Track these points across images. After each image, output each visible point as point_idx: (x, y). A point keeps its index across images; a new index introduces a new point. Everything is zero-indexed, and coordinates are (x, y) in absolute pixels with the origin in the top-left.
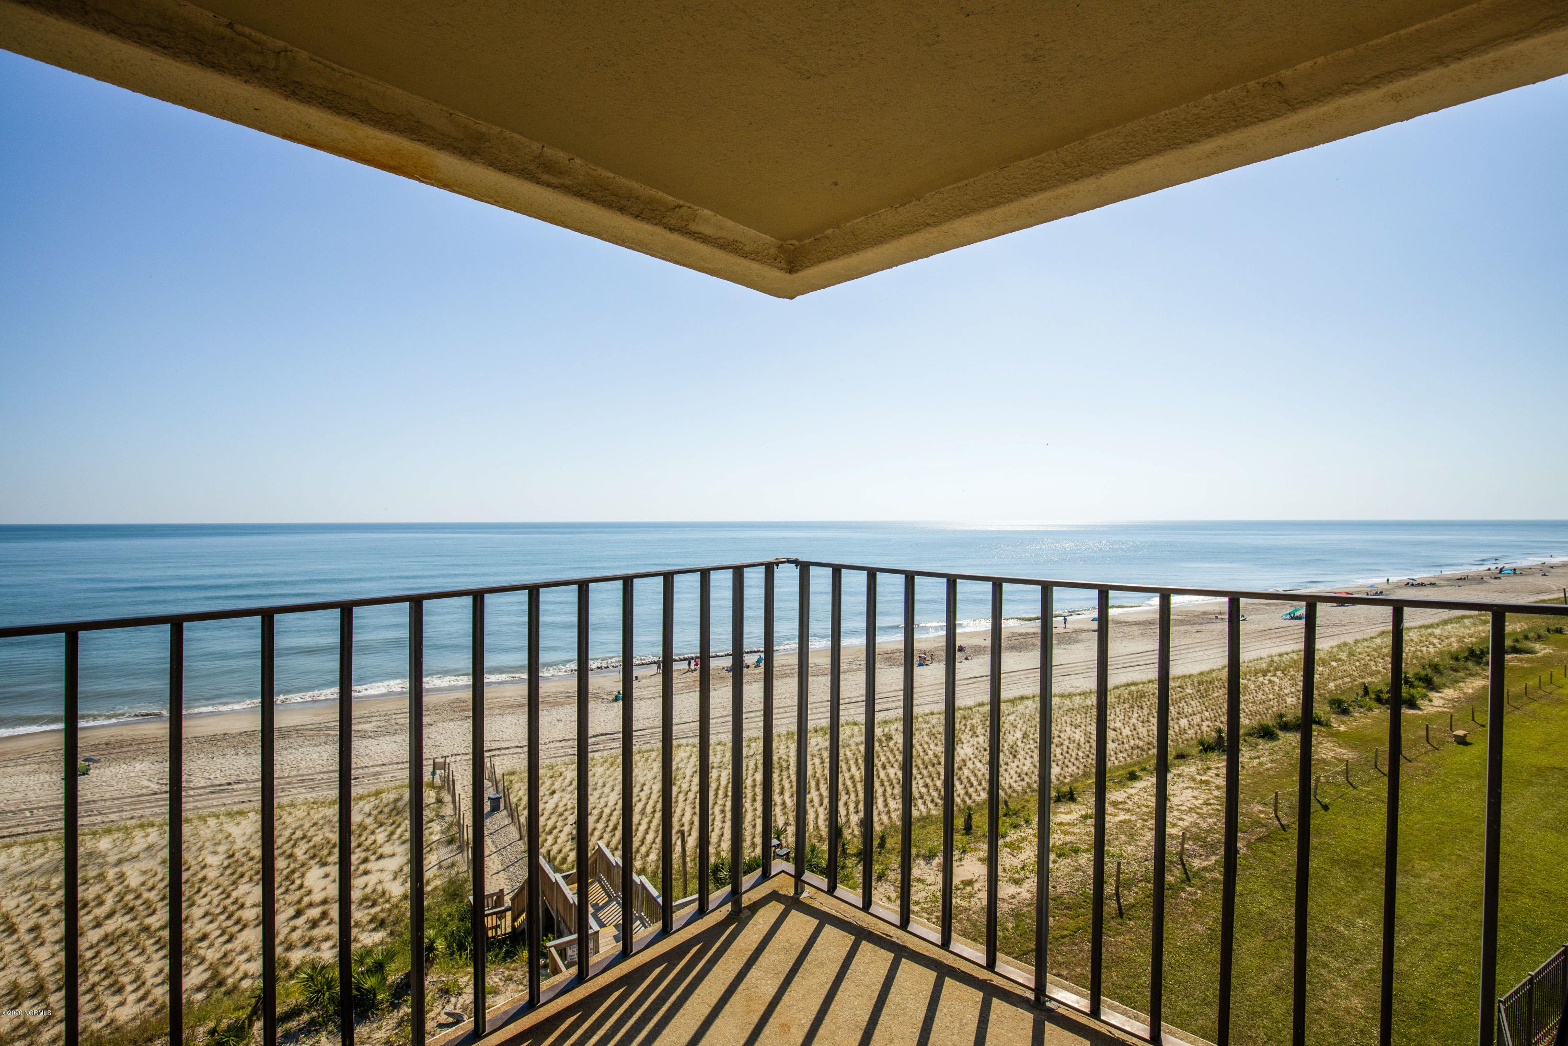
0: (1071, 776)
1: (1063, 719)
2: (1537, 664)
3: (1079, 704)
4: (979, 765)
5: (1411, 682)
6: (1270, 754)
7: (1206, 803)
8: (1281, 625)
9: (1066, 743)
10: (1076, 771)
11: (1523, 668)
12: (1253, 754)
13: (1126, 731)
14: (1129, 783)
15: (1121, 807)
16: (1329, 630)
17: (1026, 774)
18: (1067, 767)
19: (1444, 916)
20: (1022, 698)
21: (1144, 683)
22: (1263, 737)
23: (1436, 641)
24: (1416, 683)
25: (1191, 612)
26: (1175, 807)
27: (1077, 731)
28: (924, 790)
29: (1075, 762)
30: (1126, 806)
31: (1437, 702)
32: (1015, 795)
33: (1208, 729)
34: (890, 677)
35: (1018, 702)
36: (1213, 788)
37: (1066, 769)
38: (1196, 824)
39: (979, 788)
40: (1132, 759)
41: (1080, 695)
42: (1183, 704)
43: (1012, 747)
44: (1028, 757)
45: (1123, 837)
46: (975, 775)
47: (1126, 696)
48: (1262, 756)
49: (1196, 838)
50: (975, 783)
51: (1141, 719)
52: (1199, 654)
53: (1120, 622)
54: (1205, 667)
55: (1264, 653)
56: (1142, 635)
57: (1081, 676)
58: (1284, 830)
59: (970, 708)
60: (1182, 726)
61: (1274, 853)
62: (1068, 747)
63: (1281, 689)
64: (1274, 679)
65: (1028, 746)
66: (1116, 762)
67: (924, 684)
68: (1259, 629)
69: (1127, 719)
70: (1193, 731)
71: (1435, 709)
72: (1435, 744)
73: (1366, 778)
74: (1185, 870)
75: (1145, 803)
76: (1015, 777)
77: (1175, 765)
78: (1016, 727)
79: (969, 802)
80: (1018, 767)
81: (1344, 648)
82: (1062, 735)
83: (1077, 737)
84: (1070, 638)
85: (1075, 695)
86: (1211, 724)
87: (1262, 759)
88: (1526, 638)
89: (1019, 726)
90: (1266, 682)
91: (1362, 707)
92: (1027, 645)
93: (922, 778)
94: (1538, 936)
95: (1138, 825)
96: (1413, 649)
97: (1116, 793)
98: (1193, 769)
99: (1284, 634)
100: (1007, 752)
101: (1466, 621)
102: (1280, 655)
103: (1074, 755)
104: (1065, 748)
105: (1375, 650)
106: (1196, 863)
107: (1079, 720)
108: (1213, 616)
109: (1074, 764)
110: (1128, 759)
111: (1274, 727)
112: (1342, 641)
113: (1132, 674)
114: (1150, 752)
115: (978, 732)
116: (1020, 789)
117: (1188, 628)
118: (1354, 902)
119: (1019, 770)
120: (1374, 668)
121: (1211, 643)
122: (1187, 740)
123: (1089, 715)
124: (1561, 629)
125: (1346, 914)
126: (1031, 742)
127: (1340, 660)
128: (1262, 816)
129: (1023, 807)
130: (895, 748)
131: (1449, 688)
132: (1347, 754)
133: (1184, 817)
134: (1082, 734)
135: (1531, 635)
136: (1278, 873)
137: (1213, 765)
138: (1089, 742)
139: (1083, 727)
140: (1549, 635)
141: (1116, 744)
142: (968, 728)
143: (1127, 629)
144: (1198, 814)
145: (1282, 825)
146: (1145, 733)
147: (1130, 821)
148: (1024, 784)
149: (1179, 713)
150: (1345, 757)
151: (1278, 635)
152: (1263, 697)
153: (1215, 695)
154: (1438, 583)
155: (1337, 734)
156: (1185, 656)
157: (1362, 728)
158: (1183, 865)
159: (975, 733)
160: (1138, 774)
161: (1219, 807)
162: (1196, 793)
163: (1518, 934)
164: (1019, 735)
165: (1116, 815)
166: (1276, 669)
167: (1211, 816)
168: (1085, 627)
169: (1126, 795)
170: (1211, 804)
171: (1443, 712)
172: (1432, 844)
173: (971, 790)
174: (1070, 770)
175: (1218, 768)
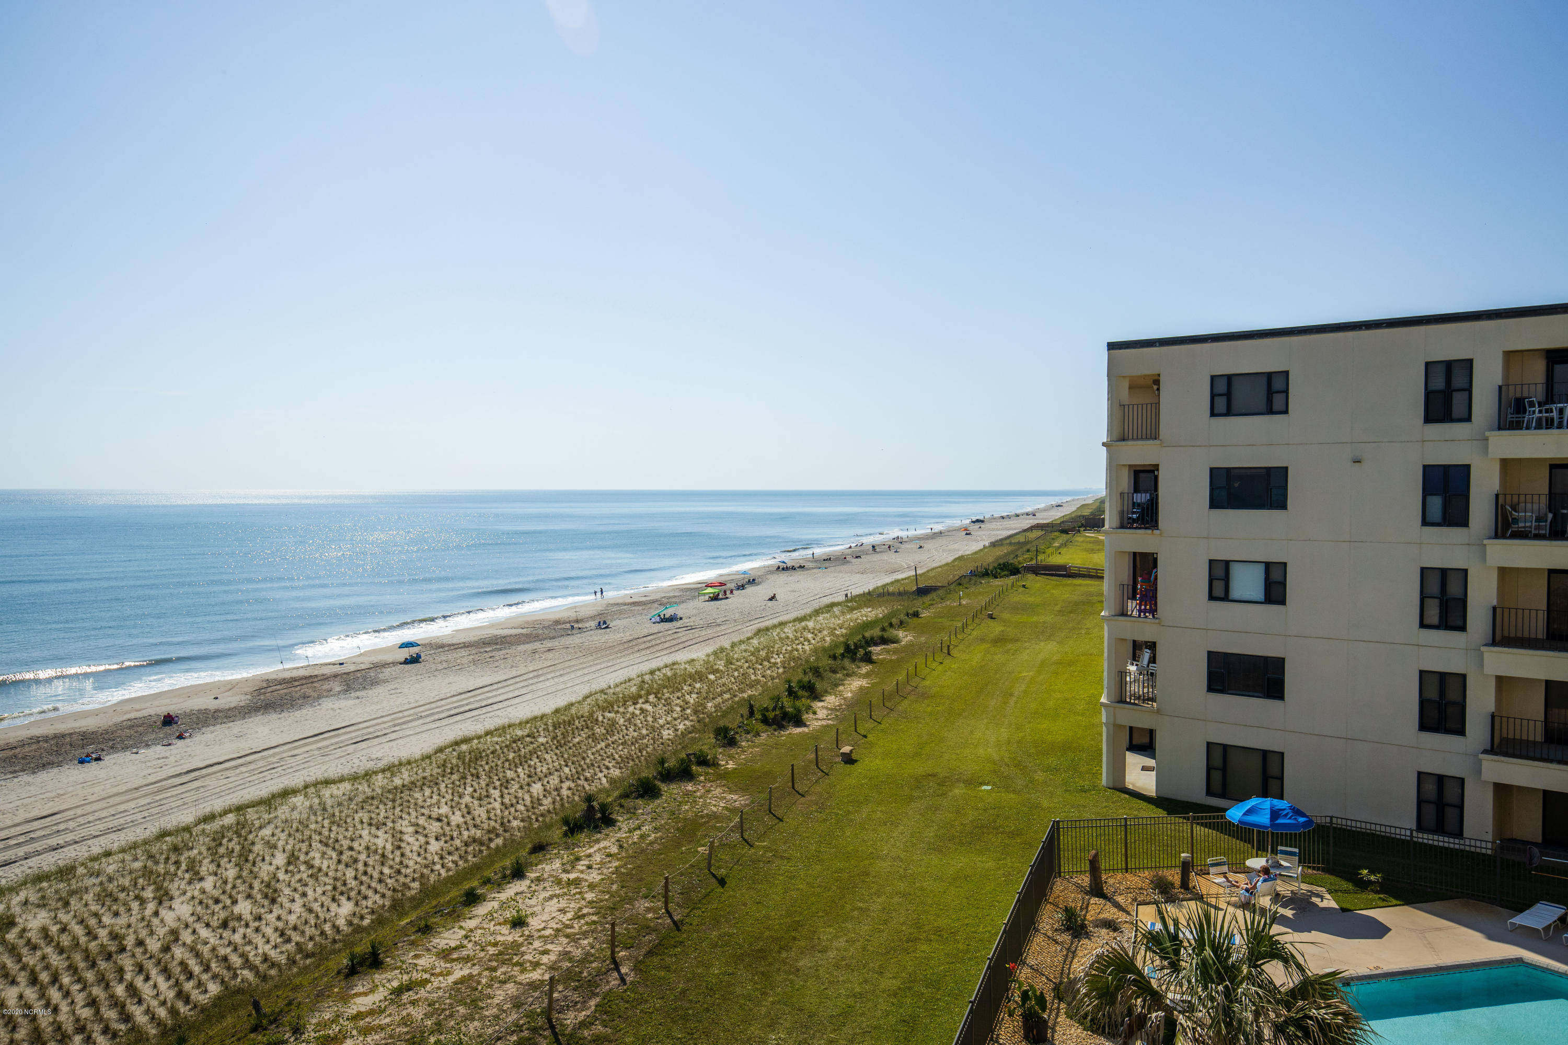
0: (373, 912)
1: (357, 817)
2: (903, 655)
3: (382, 788)
4: (204, 933)
5: (795, 693)
6: (654, 819)
7: (578, 917)
8: (651, 631)
9: (363, 857)
10: (380, 902)
11: (891, 660)
12: (633, 824)
13: (457, 819)
14: (466, 910)
15: (455, 956)
16: (704, 633)
17: (295, 928)
18: (365, 898)
19: (855, 996)
20: (285, 794)
21: (479, 737)
22: (641, 796)
23: (810, 636)
24: (800, 693)
25: (540, 622)
26: (536, 935)
27: (380, 833)
28: (86, 1013)
29: (379, 887)
30: (464, 953)
31: (822, 714)
32: (273, 972)
33: (569, 793)
34: (13, 797)
35: (279, 801)
36: (586, 889)
37: (364, 903)
38: (565, 955)
39: (205, 977)
40: (466, 861)
41: (383, 771)
42: (534, 761)
43: (268, 886)
44: (297, 896)
45: (462, 1010)
46: (198, 955)
47: (454, 761)
48: (643, 824)
49: (569, 977)
50: (197, 969)
51: (476, 795)
52: (552, 682)
53: (442, 646)
54: (561, 702)
55: (633, 672)
56: (474, 662)
57: (384, 739)
58: (678, 929)
59: (187, 829)
60: (535, 794)
61: (667, 968)
62: (366, 864)
63: (655, 720)
64: (647, 707)
65: (297, 877)
66: (443, 873)
67: (91, 798)
68: (625, 639)
69: (456, 799)
70: (549, 799)
71: (820, 723)
72: (824, 768)
73: (762, 829)
74: (555, 1034)
75: (491, 939)
76: (275, 938)
77: (531, 864)
78: (275, 847)
79: (183, 1009)
80: (279, 918)
81: (721, 655)
82: (355, 845)
83: (380, 842)
84: (365, 678)
85: (375, 773)
86: (572, 785)
87: (644, 829)
88: (891, 625)
89: (280, 844)
90: (638, 712)
91: (748, 732)
92: (293, 699)
93: (83, 989)
94: (939, 989)
95: (484, 981)
96: (789, 648)
97: (446, 934)
98: (557, 864)
99: (654, 643)
100: (259, 896)
101: (835, 609)
102: (652, 673)
103: (376, 875)
104: (360, 866)
105: (753, 654)
106: (570, 1019)
107: (383, 814)
108: (568, 626)
109: (376, 892)
110: (461, 863)
111: (655, 778)
112: (717, 646)
113: (462, 726)
114: (493, 845)
115: (203, 871)
116: (283, 959)
117: (537, 645)
118: (764, 1010)
119: (280, 925)
120: (753, 677)
121: (567, 664)
122: (542, 815)
123: (399, 802)
124: (917, 612)
125: (757, 1032)
126: (303, 868)
127: (717, 671)
128: (650, 915)
129: (290, 1004)
130: (22, 942)
131: (830, 694)
132: (738, 800)
133: (549, 947)
134: (388, 836)
135: (894, 621)
136: (675, 1000)
137: (582, 852)
138: (399, 847)
139: (390, 824)
140: (909, 620)
141: (442, 843)
142: (184, 867)
143: (451, 656)
144: (567, 936)
145: (674, 922)
146: (484, 816)
147: (471, 976)
148: (290, 947)
149: (529, 776)
150: (737, 804)
151: (648, 645)
152: (636, 734)
153: (577, 740)
154: (807, 565)
155: (724, 776)
156: (534, 687)
157: (751, 761)
158: (552, 1027)
159: (197, 873)
160: (479, 891)
161: (595, 918)
162: (563, 903)
163: (923, 994)
164: (280, 859)
165: (449, 973)
166: (649, 693)
167: (585, 934)
168: (388, 658)
169: (463, 933)
170: (584, 916)
171: (828, 726)
172: (833, 901)
173: (188, 986)
174: (370, 903)
175: (589, 856)
